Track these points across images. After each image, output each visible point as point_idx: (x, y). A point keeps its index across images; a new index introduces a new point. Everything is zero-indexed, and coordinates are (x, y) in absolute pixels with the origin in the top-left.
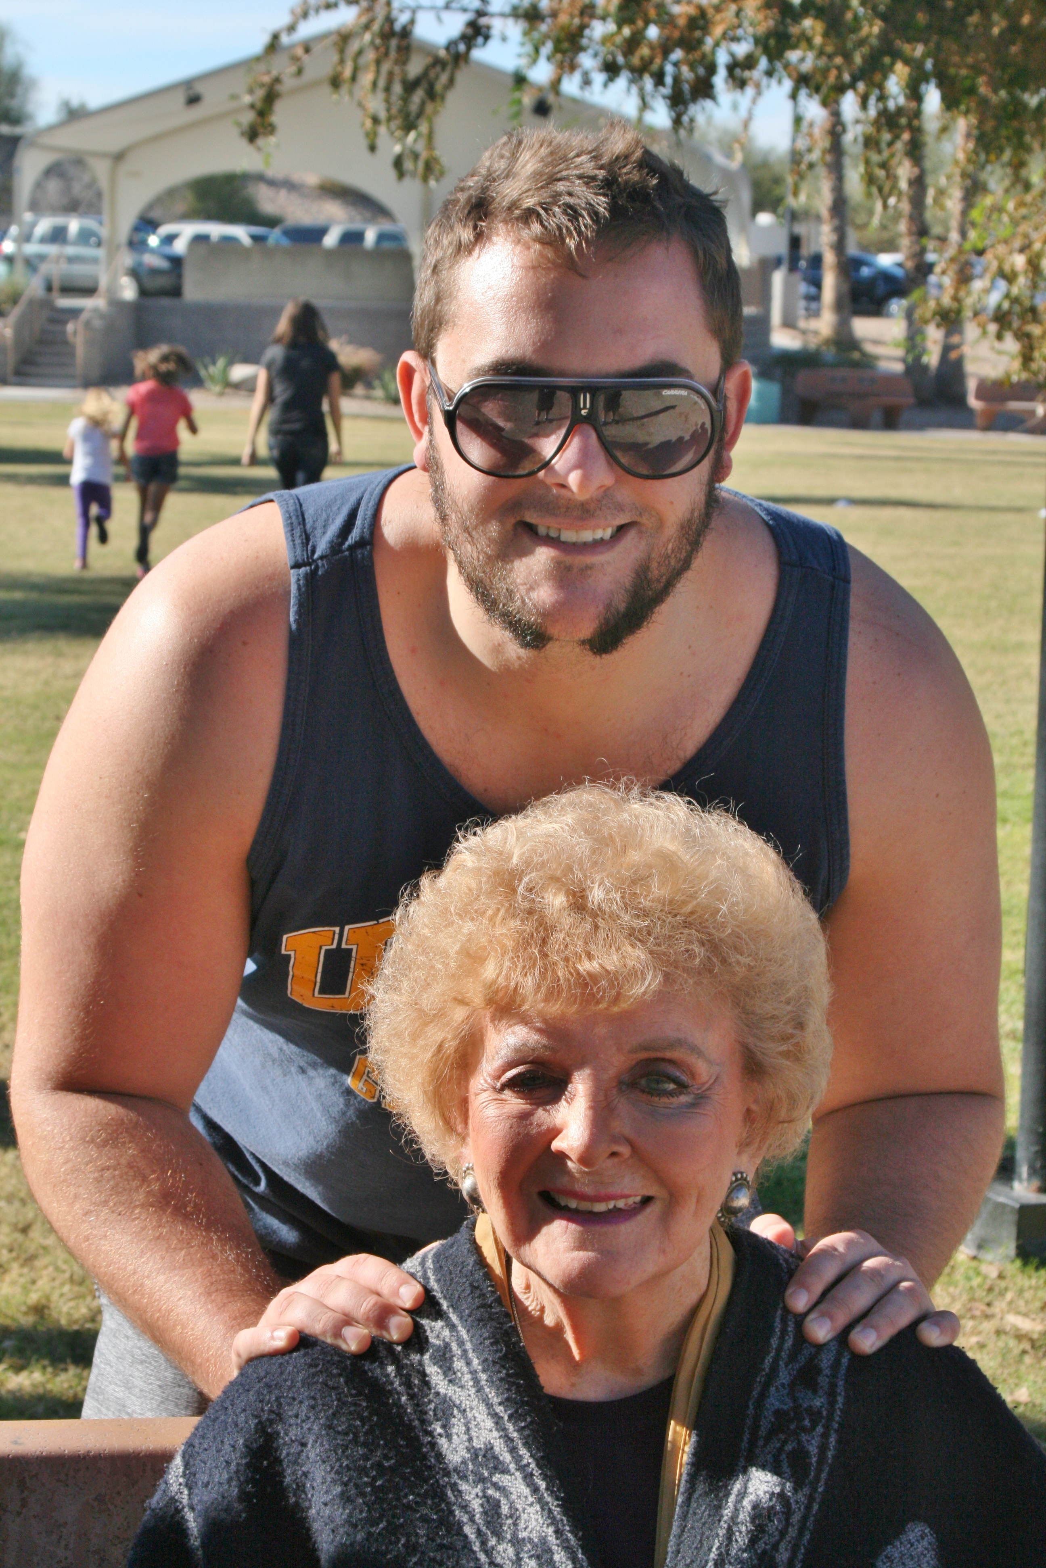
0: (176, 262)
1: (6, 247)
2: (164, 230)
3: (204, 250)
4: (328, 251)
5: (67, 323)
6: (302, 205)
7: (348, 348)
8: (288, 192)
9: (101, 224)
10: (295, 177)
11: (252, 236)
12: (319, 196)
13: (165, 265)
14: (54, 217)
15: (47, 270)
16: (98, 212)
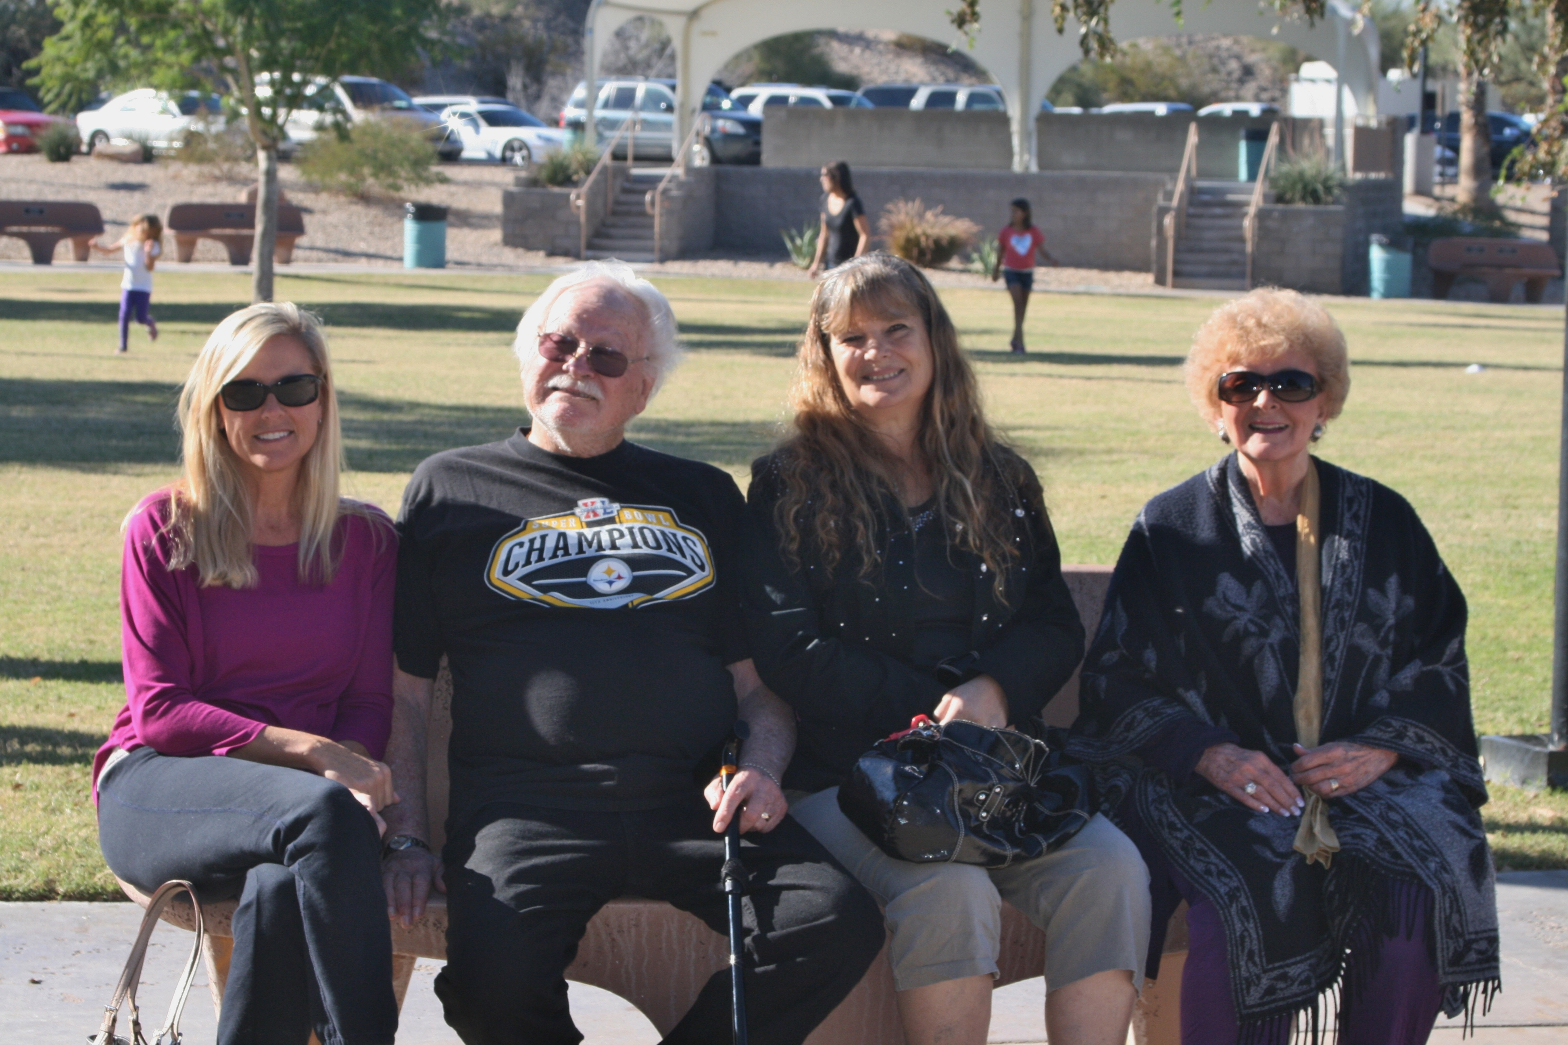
0: (753, 127)
1: (570, 112)
2: (736, 93)
3: (782, 113)
4: (917, 114)
5: (644, 192)
6: (879, 64)
7: (946, 220)
8: (863, 51)
9: (673, 88)
10: (870, 34)
11: (833, 99)
12: (898, 55)
13: (740, 130)
14: (618, 79)
15: (622, 138)
16: (672, 76)
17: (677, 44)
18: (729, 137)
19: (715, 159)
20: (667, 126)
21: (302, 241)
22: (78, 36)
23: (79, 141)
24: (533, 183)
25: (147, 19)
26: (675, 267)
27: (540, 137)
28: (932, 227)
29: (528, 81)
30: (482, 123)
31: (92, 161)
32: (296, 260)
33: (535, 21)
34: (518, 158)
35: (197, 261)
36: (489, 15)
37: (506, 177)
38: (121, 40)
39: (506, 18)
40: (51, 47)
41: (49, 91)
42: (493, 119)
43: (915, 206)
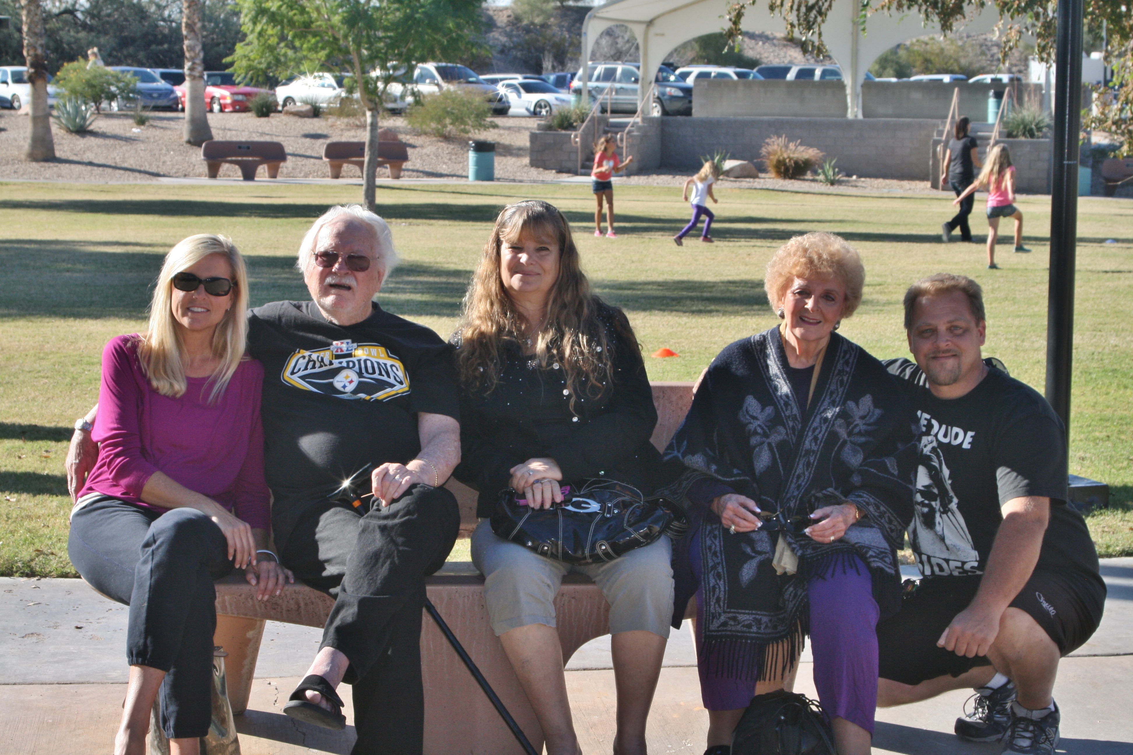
0: (688, 91)
1: (576, 83)
2: (678, 72)
3: (705, 83)
4: (790, 83)
5: (617, 133)
6: (773, 52)
7: (801, 148)
8: (764, 43)
9: (638, 68)
10: (768, 33)
11: (738, 74)
12: (785, 46)
13: (680, 94)
14: (605, 64)
15: (604, 99)
16: (636, 60)
17: (640, 41)
18: (673, 98)
19: (665, 112)
20: (634, 91)
21: (405, 165)
22: (256, 42)
23: (277, 104)
24: (549, 128)
25: (298, 31)
26: (635, 180)
27: (557, 99)
28: (794, 153)
29: (555, 64)
30: (522, 91)
31: (282, 117)
32: (403, 177)
33: (561, 27)
34: (544, 112)
35: (343, 177)
36: (532, 23)
37: (533, 123)
38: (282, 45)
39: (544, 26)
40: (240, 49)
41: (239, 76)
42: (529, 88)
43: (781, 141)
